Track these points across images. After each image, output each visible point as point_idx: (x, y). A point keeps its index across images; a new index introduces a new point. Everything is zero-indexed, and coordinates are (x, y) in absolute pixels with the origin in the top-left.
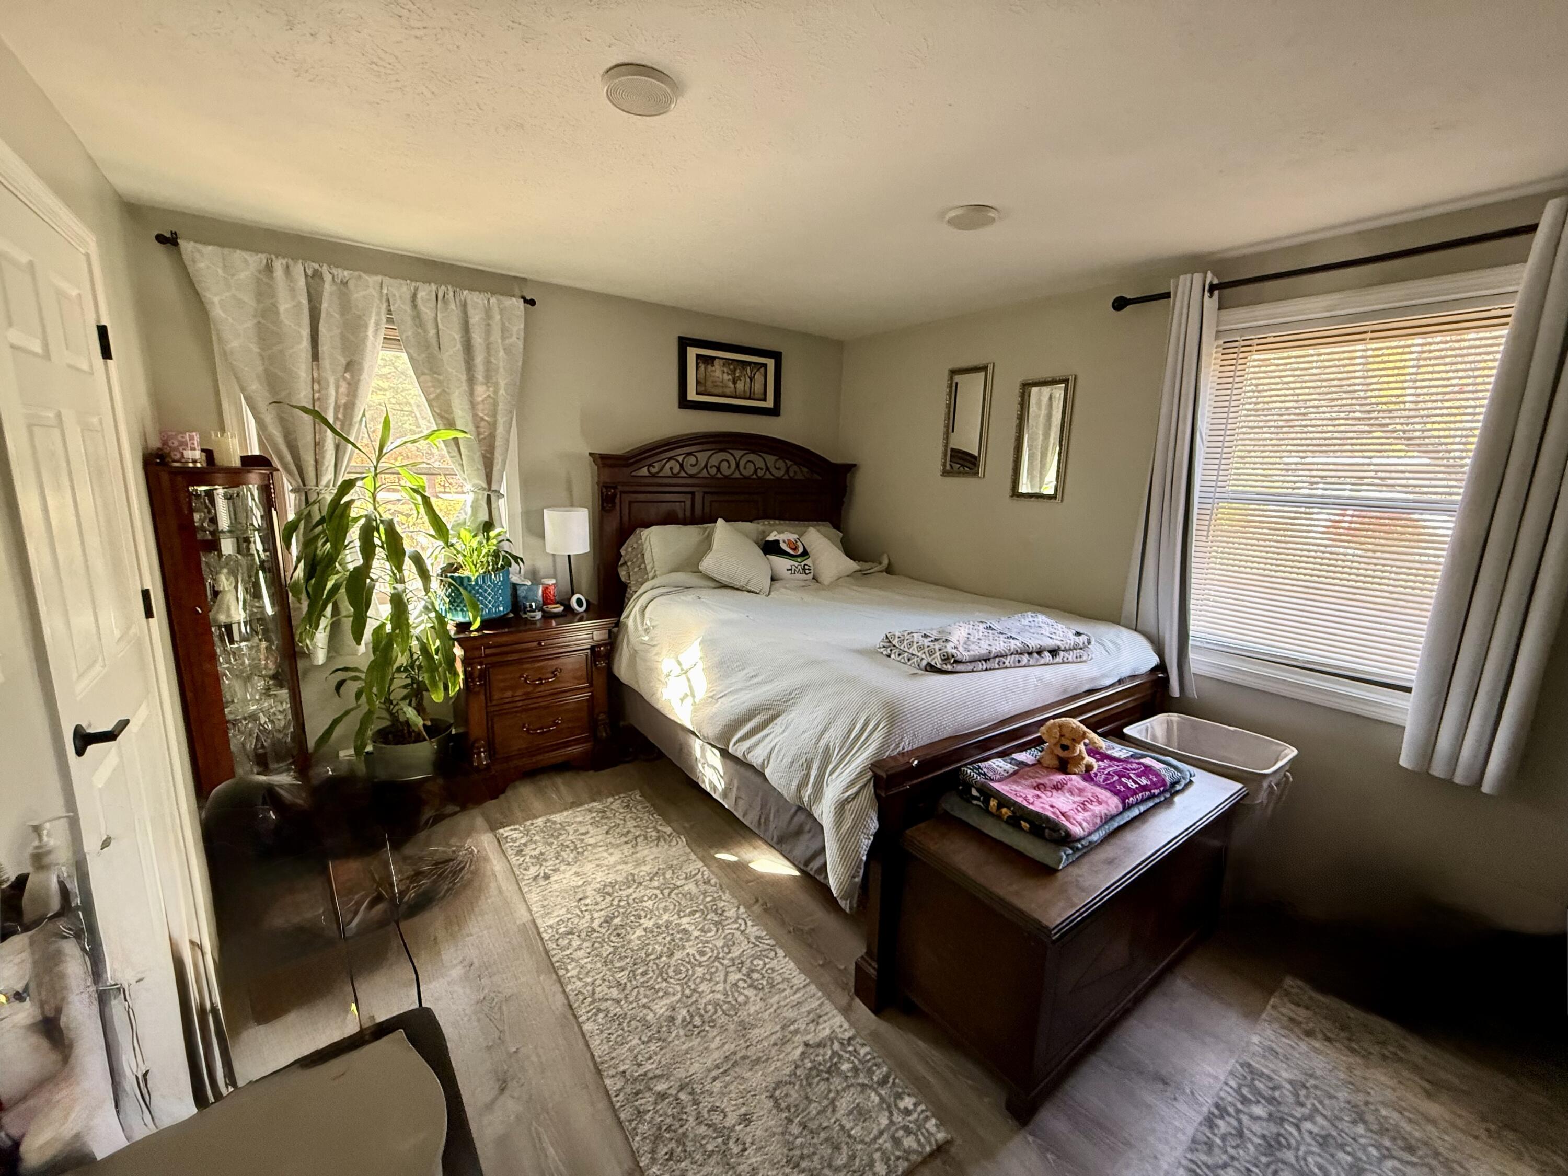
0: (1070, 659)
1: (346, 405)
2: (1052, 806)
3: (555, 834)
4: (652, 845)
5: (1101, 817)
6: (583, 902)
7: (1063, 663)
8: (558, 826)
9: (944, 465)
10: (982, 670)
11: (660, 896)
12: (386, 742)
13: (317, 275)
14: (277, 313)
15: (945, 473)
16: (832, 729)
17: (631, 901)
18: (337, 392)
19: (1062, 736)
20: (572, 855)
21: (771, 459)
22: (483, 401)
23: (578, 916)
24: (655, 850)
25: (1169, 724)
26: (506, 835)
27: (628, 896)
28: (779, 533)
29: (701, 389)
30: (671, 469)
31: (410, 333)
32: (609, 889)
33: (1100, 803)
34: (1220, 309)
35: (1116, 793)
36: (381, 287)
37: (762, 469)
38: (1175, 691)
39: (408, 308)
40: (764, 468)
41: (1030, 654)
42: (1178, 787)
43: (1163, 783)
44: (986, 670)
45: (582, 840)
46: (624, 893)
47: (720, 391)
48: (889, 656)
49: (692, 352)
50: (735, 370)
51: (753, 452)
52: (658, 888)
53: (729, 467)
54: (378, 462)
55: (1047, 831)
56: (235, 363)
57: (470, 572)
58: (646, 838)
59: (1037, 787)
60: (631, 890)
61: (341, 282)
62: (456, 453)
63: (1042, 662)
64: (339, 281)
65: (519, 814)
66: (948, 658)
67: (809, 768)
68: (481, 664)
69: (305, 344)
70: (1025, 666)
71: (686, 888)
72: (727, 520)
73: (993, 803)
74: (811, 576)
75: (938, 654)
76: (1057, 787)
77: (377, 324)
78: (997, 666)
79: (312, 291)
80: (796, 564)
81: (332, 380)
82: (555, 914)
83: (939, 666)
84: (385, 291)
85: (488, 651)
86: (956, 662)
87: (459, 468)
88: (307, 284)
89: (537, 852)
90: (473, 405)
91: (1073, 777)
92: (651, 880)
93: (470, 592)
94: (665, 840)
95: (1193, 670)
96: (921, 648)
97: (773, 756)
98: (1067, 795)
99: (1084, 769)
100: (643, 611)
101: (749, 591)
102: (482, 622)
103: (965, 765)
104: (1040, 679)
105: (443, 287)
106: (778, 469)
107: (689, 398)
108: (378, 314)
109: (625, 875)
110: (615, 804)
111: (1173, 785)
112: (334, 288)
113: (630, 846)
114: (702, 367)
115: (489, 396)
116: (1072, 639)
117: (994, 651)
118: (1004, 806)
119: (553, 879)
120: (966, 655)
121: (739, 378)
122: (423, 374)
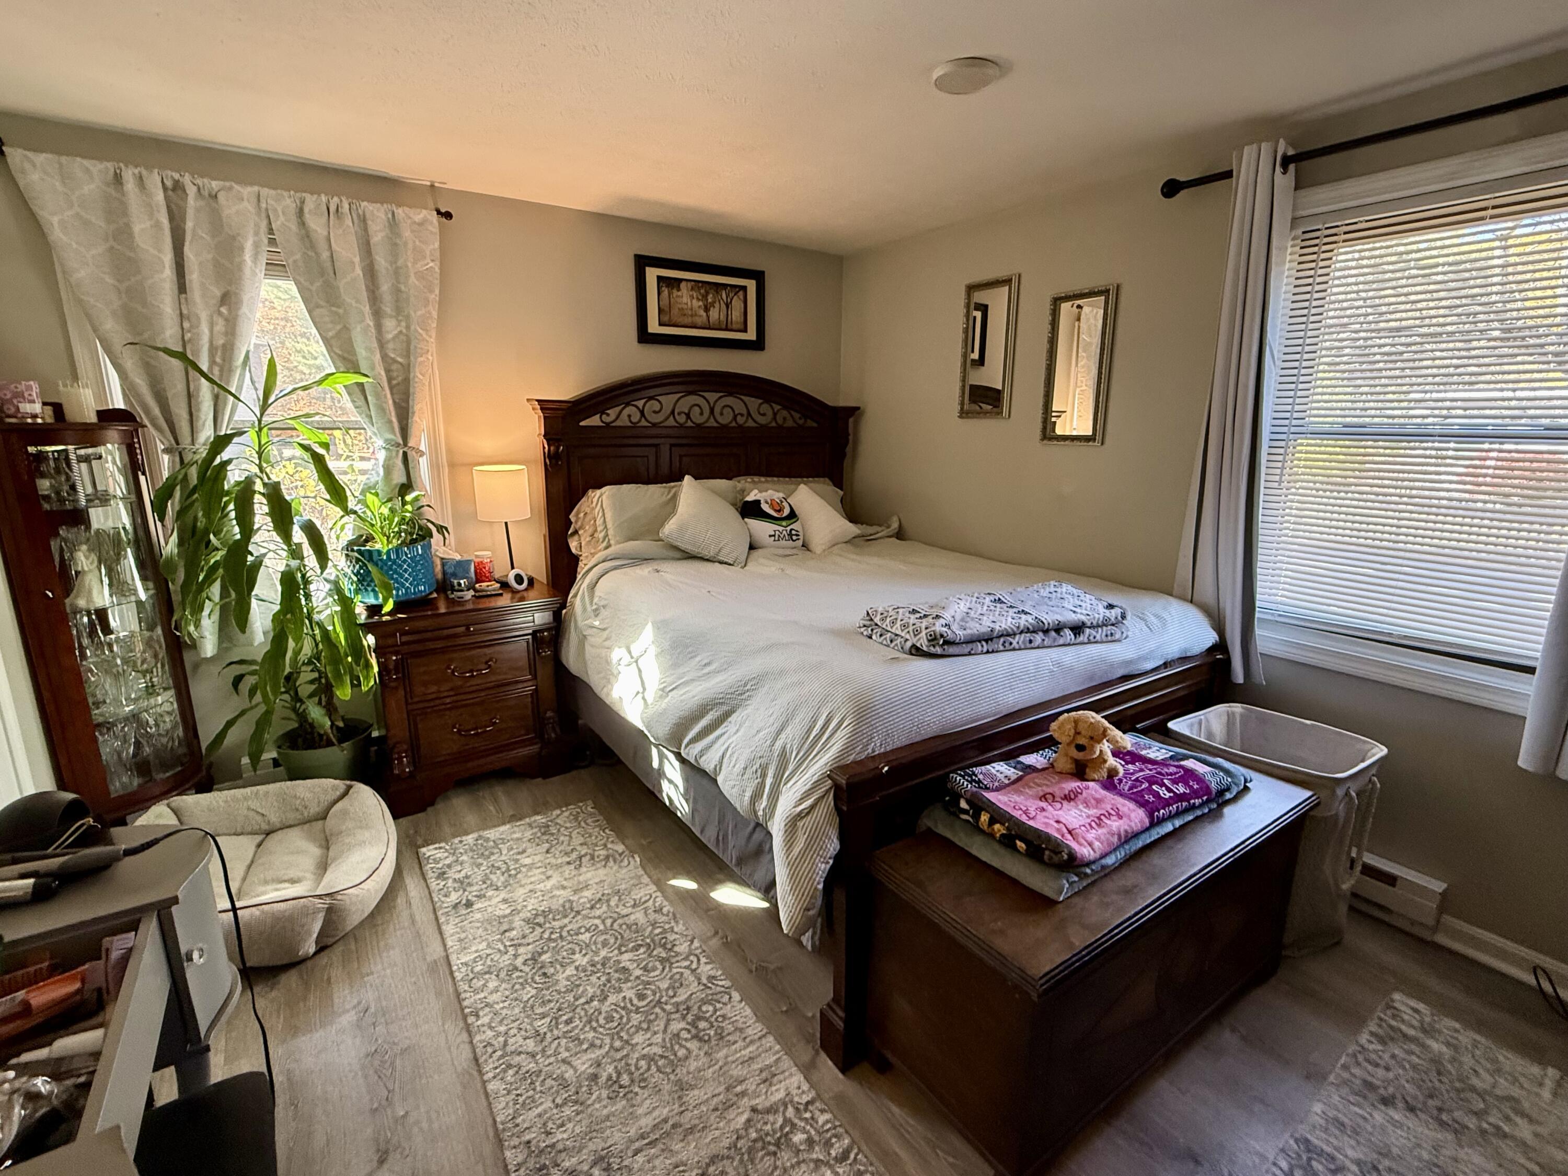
0: (1098, 637)
1: (224, 345)
2: (1058, 822)
3: (487, 853)
4: (598, 865)
5: (1119, 836)
6: (507, 934)
7: (1089, 642)
8: (492, 843)
9: (962, 404)
10: (982, 653)
11: (601, 927)
12: (294, 746)
13: (178, 187)
14: (131, 235)
15: (964, 414)
16: (790, 728)
17: (564, 934)
18: (211, 331)
19: (1077, 733)
20: (502, 879)
21: (753, 403)
22: (394, 338)
23: (499, 950)
24: (602, 872)
25: (1230, 716)
26: (428, 854)
27: (562, 928)
28: (760, 492)
29: (665, 319)
30: (629, 416)
31: (298, 256)
32: (540, 920)
33: (1120, 817)
34: (1296, 189)
35: (1142, 804)
36: (259, 200)
37: (742, 415)
38: (1239, 675)
39: (294, 227)
40: (745, 412)
41: (1046, 632)
42: (1228, 796)
43: (1207, 790)
44: (988, 652)
45: (517, 861)
46: (557, 924)
47: (687, 320)
48: (870, 637)
49: (652, 274)
50: (707, 293)
51: (730, 394)
52: (599, 917)
53: (702, 414)
54: (262, 415)
55: (1047, 853)
56: (85, 298)
57: (380, 545)
58: (592, 858)
59: (1043, 798)
60: (566, 921)
61: (210, 195)
62: (361, 402)
63: (1061, 641)
64: (206, 193)
65: (447, 829)
66: (935, 639)
67: (764, 776)
68: (396, 654)
69: (168, 273)
70: (1038, 647)
71: (632, 917)
72: (696, 478)
73: (984, 818)
74: (800, 543)
75: (923, 634)
76: (1069, 798)
77: (256, 245)
78: (1001, 648)
79: (173, 206)
80: (781, 529)
81: (204, 316)
82: (474, 949)
83: (925, 648)
84: (264, 205)
85: (405, 639)
86: (947, 642)
87: (367, 420)
88: (166, 198)
89: (463, 874)
90: (382, 345)
91: (1091, 784)
92: (592, 908)
93: (382, 568)
94: (615, 861)
95: (1260, 649)
96: (905, 626)
97: (725, 760)
98: (1081, 807)
99: (1105, 776)
100: (593, 587)
101: (721, 563)
102: (395, 603)
103: (954, 771)
104: (1059, 664)
105: (336, 199)
106: (764, 415)
107: (650, 330)
108: (256, 234)
109: (561, 901)
110: (562, 816)
111: (1221, 793)
112: (201, 203)
113: (572, 867)
114: (666, 292)
115: (401, 332)
116: (1101, 612)
117: (998, 628)
118: (997, 822)
119: (476, 907)
120: (961, 634)
121: (712, 304)
122: (318, 306)
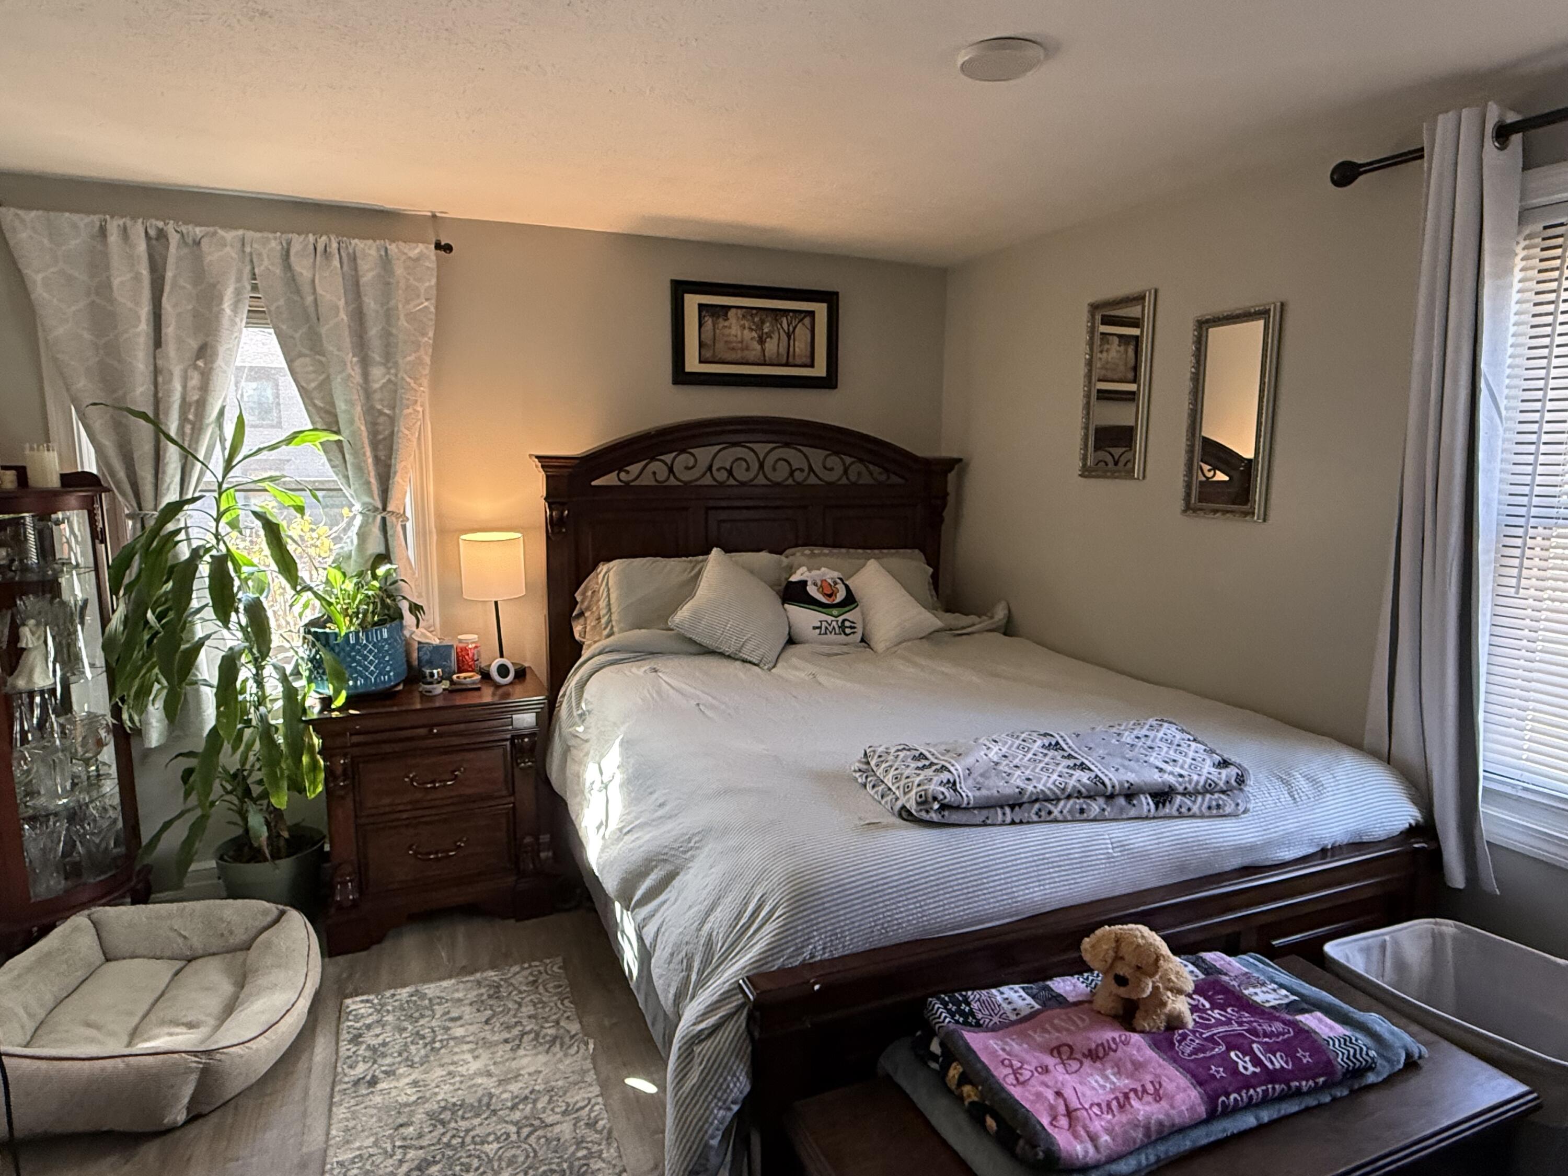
0: (1195, 809)
1: (197, 401)
2: (1058, 1094)
3: (417, 1015)
4: (540, 1049)
5: (1147, 1128)
6: (402, 1130)
7: (1181, 816)
8: (427, 1002)
9: (1084, 458)
10: (1003, 824)
11: (514, 1137)
12: (236, 858)
13: (162, 235)
14: (110, 286)
15: (1087, 472)
17: (468, 1139)
18: (184, 387)
19: (1118, 958)
20: (423, 1052)
21: (817, 456)
22: (381, 388)
23: (386, 1152)
24: (542, 1058)
25: (1437, 939)
26: (353, 1007)
27: (467, 1131)
28: (810, 569)
29: (708, 354)
30: (654, 473)
31: (281, 302)
32: (446, 1116)
33: (1158, 1098)
34: (1525, 168)
35: (1199, 1081)
36: (243, 245)
37: (802, 470)
38: (1457, 876)
39: (278, 271)
40: (806, 469)
41: (1110, 797)
42: (1371, 1078)
43: (1327, 1067)
44: (1013, 823)
45: (447, 1029)
46: (464, 1124)
47: (737, 356)
48: (865, 786)
49: (692, 302)
50: (763, 322)
51: (787, 445)
52: (516, 1124)
53: (748, 469)
54: (224, 477)
55: (1021, 1142)
56: (58, 356)
57: (339, 627)
58: (536, 1038)
59: (1056, 1050)
60: (476, 1121)
61: (194, 241)
62: (338, 461)
63: (1133, 813)
64: (190, 241)
65: (385, 976)
66: (925, 802)
67: (689, 968)
68: (345, 756)
69: (144, 327)
70: (1094, 820)
71: (557, 1129)
72: (727, 551)
73: (954, 1072)
74: (858, 636)
75: (915, 792)
76: (1096, 1055)
77: (238, 292)
78: (1035, 818)
79: (155, 255)
80: (830, 618)
81: (177, 371)
82: (357, 1144)
83: (916, 813)
84: (248, 249)
85: (356, 739)
86: (944, 807)
87: (344, 481)
88: (149, 246)
89: (380, 1040)
90: (368, 394)
91: (1135, 1037)
92: (513, 1108)
93: (338, 654)
94: (562, 1045)
95: (1486, 837)
96: (896, 779)
98: (1109, 1072)
99: (1162, 1026)
100: (582, 686)
101: (744, 661)
102: (347, 698)
103: (935, 995)
104: (1122, 847)
105: (324, 238)
106: (831, 469)
107: (688, 369)
108: (239, 280)
109: (480, 1093)
110: (518, 975)
111: (1357, 1072)
112: (185, 251)
113: (508, 1046)
114: (709, 321)
115: (389, 381)
116: (1208, 770)
117: (1030, 788)
118: (970, 1082)
119: (380, 1086)
120: (971, 795)
121: (770, 335)
122: (301, 355)
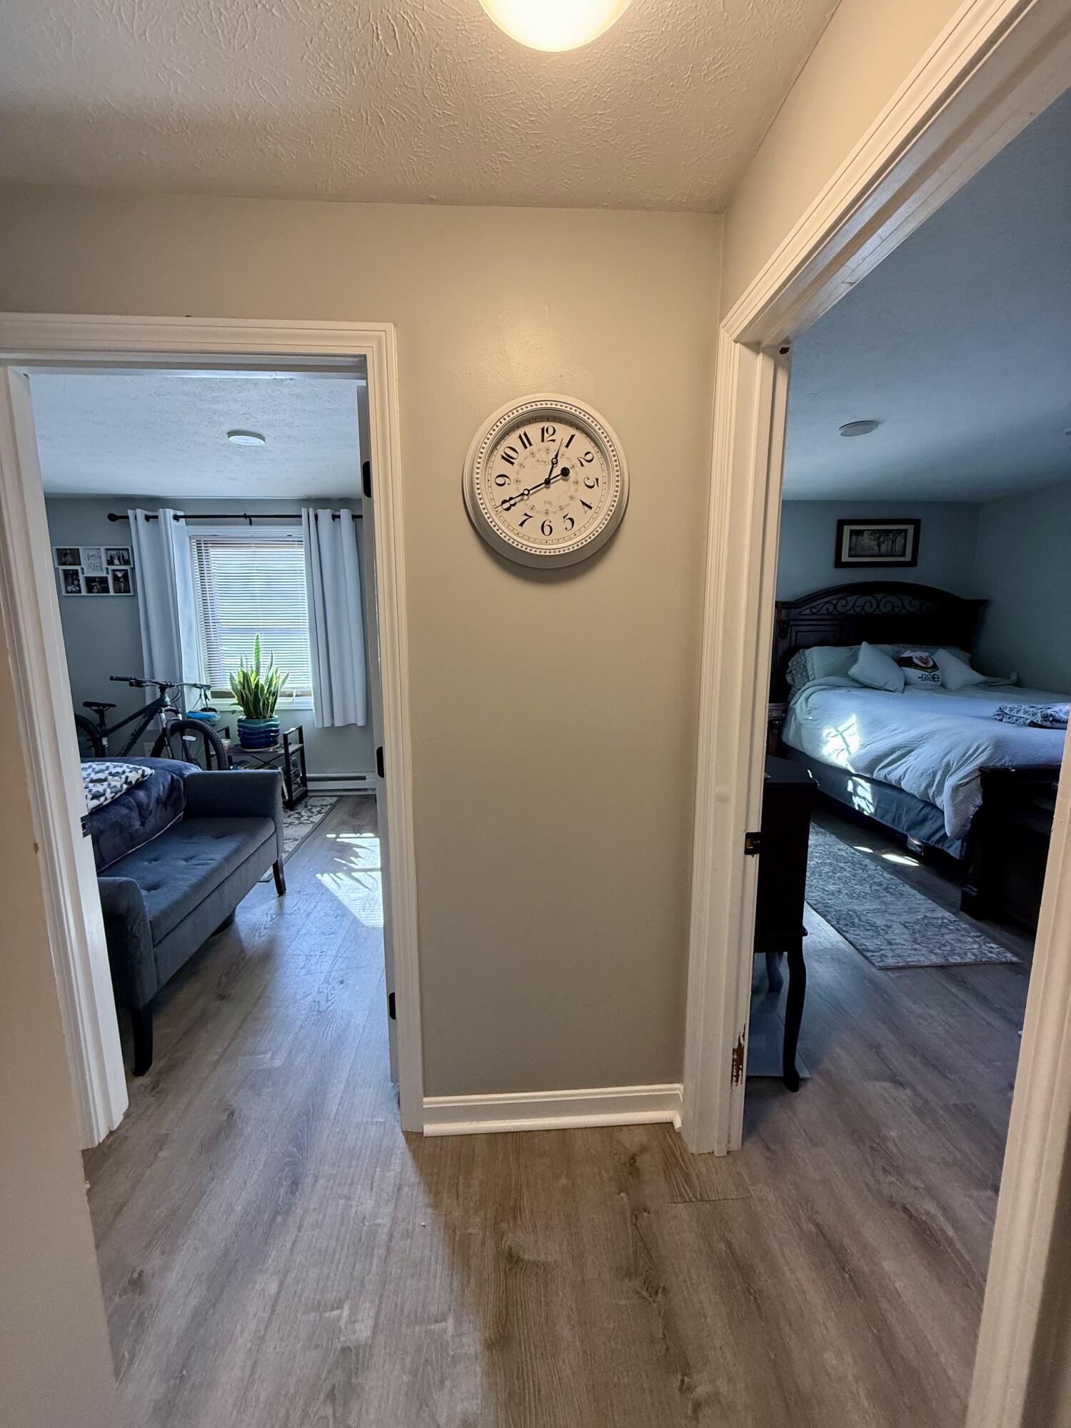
16: (952, 753)
21: (906, 600)
28: (912, 651)
29: (853, 552)
30: (827, 609)
37: (898, 607)
40: (900, 605)
47: (867, 553)
48: (1001, 720)
49: (847, 529)
50: (880, 536)
51: (892, 595)
53: (871, 607)
67: (934, 776)
72: (870, 643)
74: (939, 683)
75: (1039, 715)
80: (927, 674)
83: (1039, 722)
96: (1026, 712)
97: (908, 773)
100: (807, 699)
101: (886, 690)
106: (913, 606)
107: (843, 560)
114: (854, 537)
121: (883, 542)
